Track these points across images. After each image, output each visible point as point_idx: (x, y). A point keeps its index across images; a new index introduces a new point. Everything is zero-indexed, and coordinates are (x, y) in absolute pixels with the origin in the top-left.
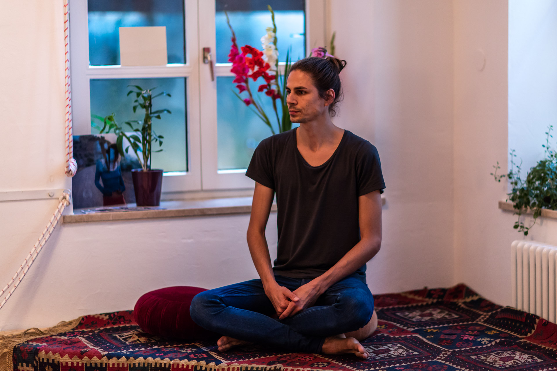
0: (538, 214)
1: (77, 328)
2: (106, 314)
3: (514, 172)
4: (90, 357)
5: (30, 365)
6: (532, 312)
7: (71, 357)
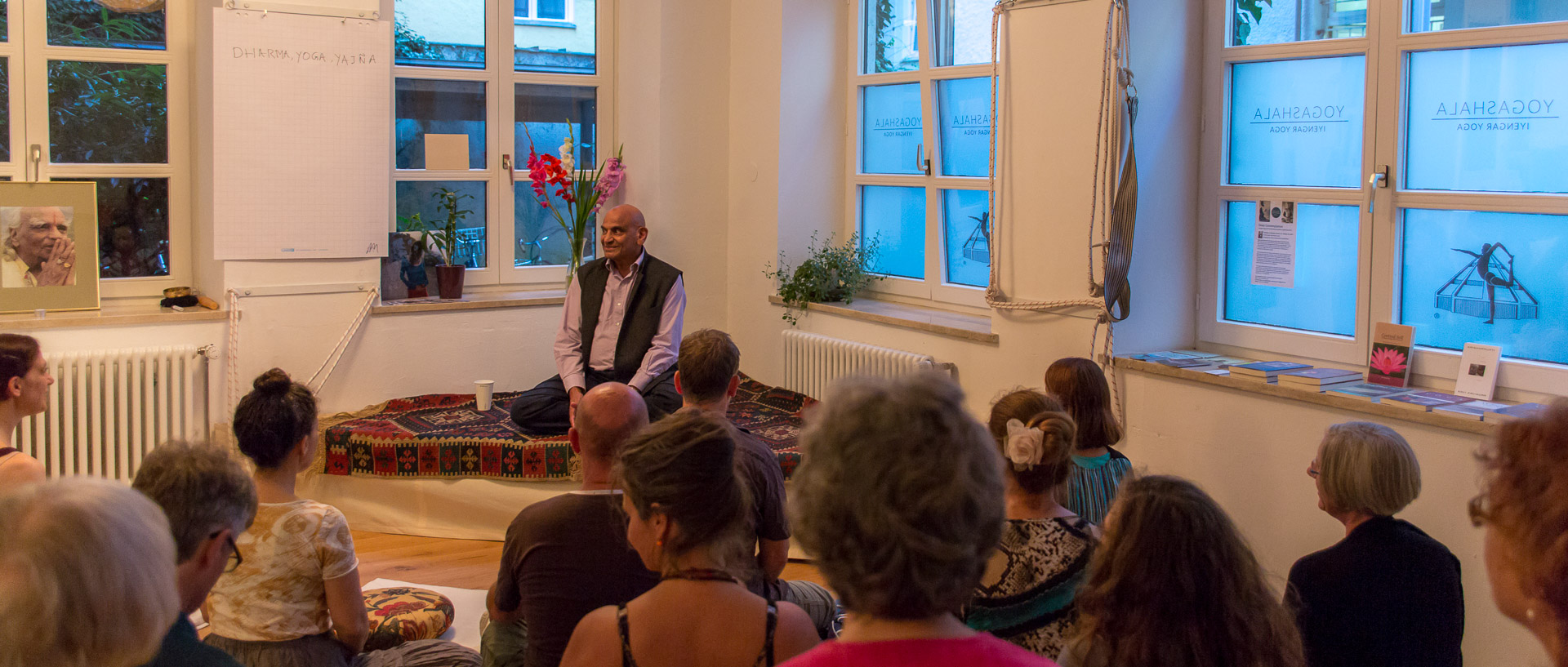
0: (804, 307)
1: (384, 411)
2: (411, 398)
3: (783, 270)
4: (402, 438)
5: (343, 446)
6: (799, 391)
7: (383, 439)
